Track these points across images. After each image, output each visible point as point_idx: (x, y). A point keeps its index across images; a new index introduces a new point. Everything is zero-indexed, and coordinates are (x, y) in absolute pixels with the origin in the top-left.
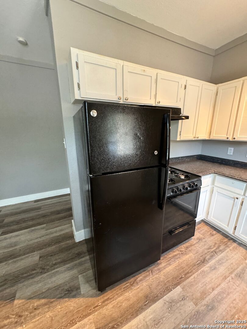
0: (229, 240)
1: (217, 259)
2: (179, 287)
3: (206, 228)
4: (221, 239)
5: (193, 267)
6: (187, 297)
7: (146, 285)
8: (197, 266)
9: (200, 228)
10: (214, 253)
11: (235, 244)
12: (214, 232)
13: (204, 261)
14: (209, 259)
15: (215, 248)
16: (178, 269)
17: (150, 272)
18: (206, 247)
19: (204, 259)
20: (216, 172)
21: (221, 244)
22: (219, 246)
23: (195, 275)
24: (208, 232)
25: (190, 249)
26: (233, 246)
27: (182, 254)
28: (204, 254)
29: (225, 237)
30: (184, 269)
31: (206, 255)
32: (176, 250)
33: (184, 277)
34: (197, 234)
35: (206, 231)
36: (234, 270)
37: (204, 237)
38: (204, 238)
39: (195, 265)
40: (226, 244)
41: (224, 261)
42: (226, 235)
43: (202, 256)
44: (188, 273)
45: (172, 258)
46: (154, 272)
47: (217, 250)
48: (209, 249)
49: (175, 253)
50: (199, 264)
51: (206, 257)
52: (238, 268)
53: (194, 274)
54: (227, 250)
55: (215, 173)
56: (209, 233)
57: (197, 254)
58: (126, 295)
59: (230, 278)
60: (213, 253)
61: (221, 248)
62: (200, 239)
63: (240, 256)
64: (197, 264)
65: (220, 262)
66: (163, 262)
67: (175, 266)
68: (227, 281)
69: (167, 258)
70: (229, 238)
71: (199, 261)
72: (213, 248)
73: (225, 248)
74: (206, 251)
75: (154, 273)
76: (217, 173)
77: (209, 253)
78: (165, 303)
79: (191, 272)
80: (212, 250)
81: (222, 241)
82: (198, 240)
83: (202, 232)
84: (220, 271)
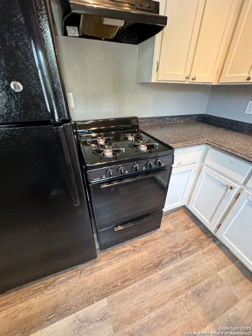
0: (209, 237)
1: (178, 264)
2: (106, 299)
3: (183, 217)
4: (197, 235)
5: (139, 272)
6: (109, 316)
7: (63, 290)
8: (145, 271)
9: (176, 216)
10: (178, 254)
11: (215, 245)
12: (192, 224)
13: (159, 265)
14: (167, 263)
15: (182, 248)
16: (118, 272)
17: (79, 272)
18: (171, 245)
19: (160, 262)
21: (193, 243)
22: (190, 245)
23: (136, 285)
24: (184, 223)
25: (147, 245)
26: (209, 248)
28: (163, 254)
29: (204, 233)
31: (165, 256)
33: (119, 285)
34: (166, 224)
35: (182, 221)
36: (196, 284)
37: (174, 230)
38: (174, 232)
39: (142, 270)
40: (201, 243)
41: (187, 268)
43: (160, 257)
44: (128, 280)
45: (117, 256)
46: (84, 272)
47: (185, 251)
48: (173, 247)
49: (125, 249)
50: (150, 268)
51: (163, 260)
52: (202, 281)
53: (135, 282)
54: (198, 253)
55: (207, 144)
56: (185, 225)
57: (153, 254)
58: (30, 302)
59: (184, 295)
60: (176, 255)
61: (190, 249)
62: (167, 232)
63: (213, 263)
64: (147, 269)
65: (180, 270)
66: (103, 259)
67: (116, 268)
68: (177, 300)
70: (209, 235)
71: (152, 263)
72: (180, 247)
73: (197, 249)
74: (168, 251)
75: (83, 275)
76: (212, 144)
77: (172, 253)
78: (75, 321)
79: (132, 279)
80: (177, 250)
81: (197, 237)
82: (165, 233)
83: (176, 222)
84: (174, 283)
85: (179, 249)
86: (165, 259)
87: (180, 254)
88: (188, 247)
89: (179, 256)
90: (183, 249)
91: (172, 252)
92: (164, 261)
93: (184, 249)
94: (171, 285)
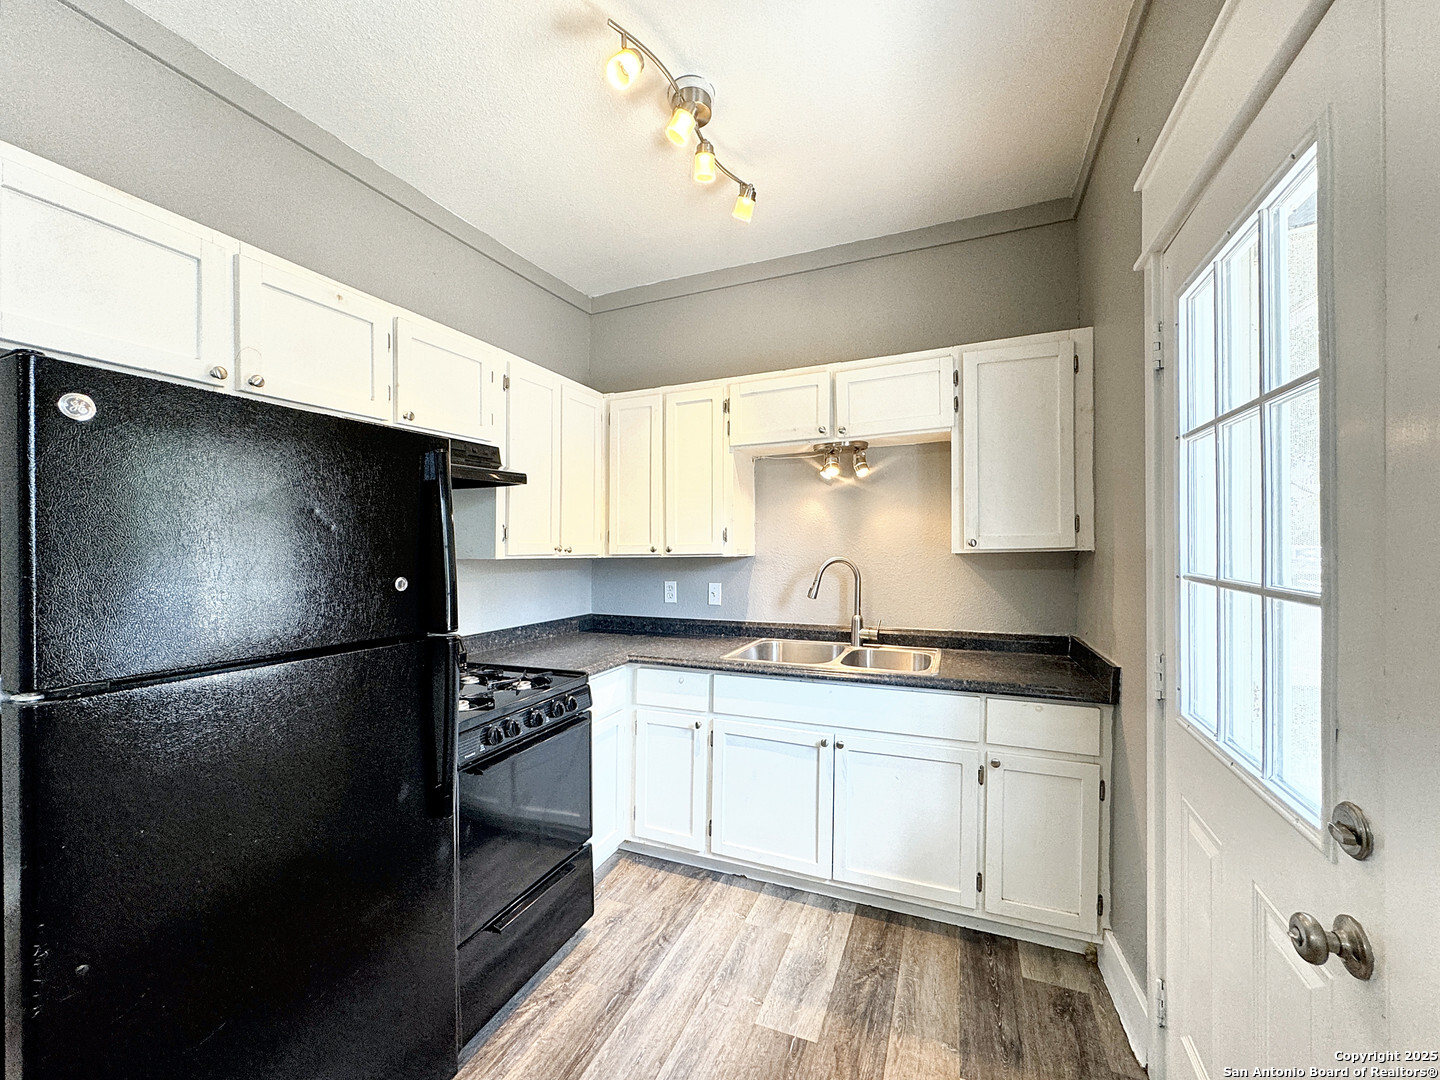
0: (703, 879)
1: (670, 957)
3: (636, 873)
4: (681, 888)
5: (594, 1029)
8: (608, 1017)
9: (616, 879)
10: (661, 941)
11: (719, 884)
12: (661, 875)
13: (631, 985)
14: (647, 971)
15: (664, 926)
16: (539, 1070)
18: (636, 936)
19: (632, 979)
20: (635, 658)
21: (680, 905)
22: (677, 911)
23: (604, 1052)
24: (642, 882)
25: (582, 971)
26: (712, 894)
27: (552, 1004)
28: (628, 963)
29: (691, 877)
30: (561, 1056)
31: (637, 962)
32: (527, 1002)
34: (605, 905)
35: (635, 882)
36: (718, 963)
37: (628, 906)
38: (628, 911)
39: (600, 1019)
40: (694, 897)
41: (691, 951)
42: (694, 872)
43: (625, 971)
44: (577, 1060)
45: (512, 1044)
47: (671, 928)
48: (645, 937)
49: (526, 1017)
50: (615, 1004)
51: (635, 971)
52: (726, 951)
53: (597, 1051)
54: (698, 914)
55: (631, 661)
56: (645, 885)
57: (605, 977)
59: (708, 993)
60: (657, 946)
61: (679, 918)
62: (614, 921)
63: (731, 913)
64: (609, 1010)
65: (677, 967)
67: (527, 1067)
68: (699, 1008)
69: (489, 1055)
70: (702, 875)
71: (614, 995)
72: (657, 929)
73: (691, 911)
74: (636, 951)
76: (639, 659)
77: (648, 948)
79: (586, 1053)
80: (654, 938)
81: (681, 892)
82: (610, 925)
83: (622, 891)
84: (680, 990)
85: (657, 934)
86: (638, 967)
87: (665, 939)
88: (674, 918)
89: (665, 945)
90: (665, 929)
91: (647, 946)
92: (639, 971)
93: (668, 925)
94: (676, 997)
